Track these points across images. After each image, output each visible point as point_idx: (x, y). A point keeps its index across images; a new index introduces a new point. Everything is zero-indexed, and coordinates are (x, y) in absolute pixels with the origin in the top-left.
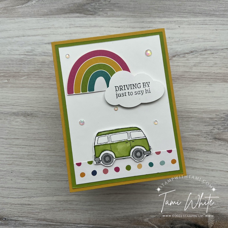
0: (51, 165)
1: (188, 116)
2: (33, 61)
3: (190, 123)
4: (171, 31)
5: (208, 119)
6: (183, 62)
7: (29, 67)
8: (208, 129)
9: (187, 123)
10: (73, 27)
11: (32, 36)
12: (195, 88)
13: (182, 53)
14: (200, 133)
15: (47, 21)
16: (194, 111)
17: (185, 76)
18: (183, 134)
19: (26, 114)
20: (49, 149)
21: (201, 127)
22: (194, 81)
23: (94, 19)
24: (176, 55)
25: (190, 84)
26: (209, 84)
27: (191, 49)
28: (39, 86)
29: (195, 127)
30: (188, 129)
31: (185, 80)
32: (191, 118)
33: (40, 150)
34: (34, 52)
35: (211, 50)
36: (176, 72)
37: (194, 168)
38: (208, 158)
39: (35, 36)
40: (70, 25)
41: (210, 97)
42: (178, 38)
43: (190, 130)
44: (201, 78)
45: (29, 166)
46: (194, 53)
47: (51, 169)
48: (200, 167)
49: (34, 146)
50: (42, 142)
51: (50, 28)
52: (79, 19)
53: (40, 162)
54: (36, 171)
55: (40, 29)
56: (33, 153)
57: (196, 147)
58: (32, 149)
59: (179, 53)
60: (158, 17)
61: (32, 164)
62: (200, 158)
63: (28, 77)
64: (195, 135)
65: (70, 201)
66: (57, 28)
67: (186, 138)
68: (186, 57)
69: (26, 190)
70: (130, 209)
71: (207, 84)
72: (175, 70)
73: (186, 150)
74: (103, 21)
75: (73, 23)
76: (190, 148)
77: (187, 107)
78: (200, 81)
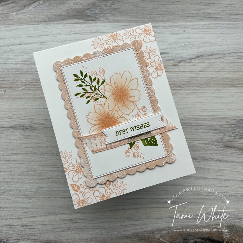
0: (53, 181)
1: (197, 123)
2: (31, 70)
3: (199, 130)
4: (176, 35)
5: (218, 126)
6: (189, 67)
7: (27, 77)
8: (219, 137)
9: (197, 131)
10: (73, 34)
11: (29, 44)
12: (203, 94)
13: (188, 58)
14: (210, 141)
15: (45, 28)
16: (203, 118)
17: (192, 82)
18: (193, 142)
19: (25, 127)
20: (50, 164)
21: (211, 135)
22: (202, 87)
23: (95, 25)
24: (182, 61)
25: (197, 90)
26: (217, 90)
27: (197, 54)
28: (38, 96)
29: (205, 135)
30: (197, 137)
31: (192, 86)
32: (201, 125)
33: (41, 166)
34: (32, 61)
35: (217, 54)
36: (183, 78)
37: (205, 179)
38: (219, 167)
39: (32, 43)
40: (70, 31)
41: (219, 103)
42: (183, 43)
43: (200, 138)
44: (209, 83)
45: (30, 183)
46: (201, 58)
47: (53, 185)
48: (212, 178)
49: (34, 161)
50: (43, 157)
51: (49, 35)
52: (79, 25)
53: (41, 179)
54: (37, 188)
55: (38, 36)
56: (33, 169)
57: (207, 156)
58: (32, 164)
59: (185, 59)
60: (162, 21)
61: (33, 180)
62: (212, 168)
63: (25, 88)
64: (205, 144)
65: (74, 219)
66: (56, 35)
67: (196, 146)
68: (192, 62)
69: (27, 210)
70: (139, 225)
71: (216, 90)
72: (181, 76)
73: (197, 159)
74: (104, 27)
75: (73, 29)
76: (201, 157)
77: (195, 115)
78: (208, 87)
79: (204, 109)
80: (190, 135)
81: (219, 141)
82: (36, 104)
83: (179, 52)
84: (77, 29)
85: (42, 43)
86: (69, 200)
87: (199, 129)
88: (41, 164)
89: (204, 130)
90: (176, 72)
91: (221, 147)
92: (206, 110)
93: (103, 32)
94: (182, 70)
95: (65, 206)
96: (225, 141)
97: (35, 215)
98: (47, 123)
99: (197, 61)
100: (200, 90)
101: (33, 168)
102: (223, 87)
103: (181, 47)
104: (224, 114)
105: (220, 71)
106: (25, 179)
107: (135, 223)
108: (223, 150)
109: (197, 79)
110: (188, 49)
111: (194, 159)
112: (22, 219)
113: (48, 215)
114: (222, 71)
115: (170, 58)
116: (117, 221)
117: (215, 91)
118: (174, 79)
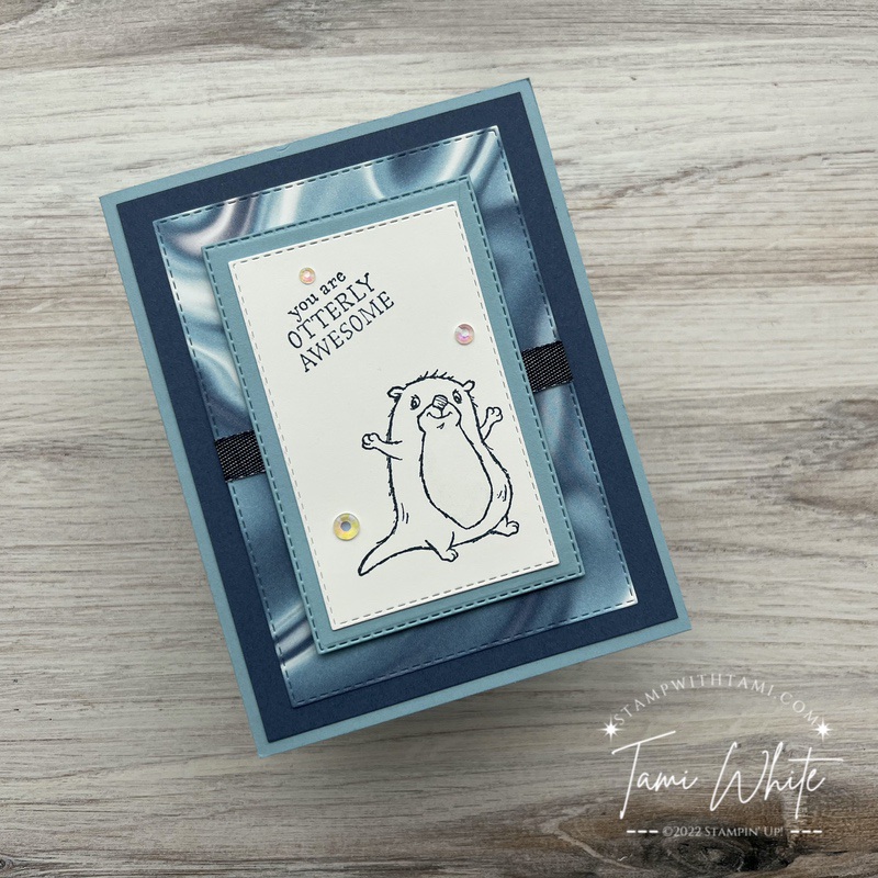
79: (709, 367)
80: (661, 460)
81: (768, 480)
82: (96, 364)
83: (616, 156)
84: (237, 82)
85: (110, 138)
86: (229, 706)
87: (692, 438)
88: (123, 582)
89: (711, 444)
90: (607, 233)
91: (775, 504)
92: (717, 370)
93: (334, 91)
94: (628, 223)
95: (215, 729)
96: (788, 479)
97: (108, 765)
98: (138, 431)
99: (682, 190)
100: (695, 294)
101: (93, 596)
102: (780, 283)
103: (624, 137)
104: (785, 381)
105: (768, 222)
106: (66, 636)
107: (467, 781)
108: (782, 513)
109: (682, 254)
110: (648, 147)
111: (677, 550)
112: (64, 779)
113: (156, 763)
114: (775, 222)
115: (583, 182)
116: (403, 778)
117: (750, 299)
118: (600, 260)
